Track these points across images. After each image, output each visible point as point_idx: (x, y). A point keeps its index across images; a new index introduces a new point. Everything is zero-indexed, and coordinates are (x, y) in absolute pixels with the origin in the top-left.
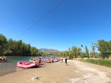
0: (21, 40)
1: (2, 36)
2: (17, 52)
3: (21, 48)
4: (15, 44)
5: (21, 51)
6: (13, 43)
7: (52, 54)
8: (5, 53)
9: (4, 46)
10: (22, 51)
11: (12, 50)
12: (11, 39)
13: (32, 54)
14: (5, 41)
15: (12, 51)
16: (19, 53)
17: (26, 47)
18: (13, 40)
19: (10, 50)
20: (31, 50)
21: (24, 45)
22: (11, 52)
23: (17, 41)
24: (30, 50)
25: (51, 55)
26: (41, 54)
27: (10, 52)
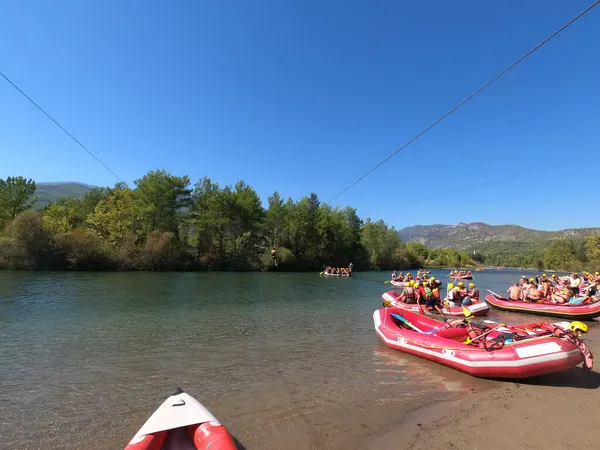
0: (314, 197)
1: (246, 189)
2: (309, 253)
3: (321, 232)
4: (293, 217)
5: (323, 246)
6: (285, 214)
7: (486, 254)
8: (266, 259)
9: (257, 229)
10: (328, 249)
11: (288, 245)
12: (276, 195)
13: (373, 258)
14: (257, 211)
15: (288, 251)
16: (318, 257)
17: (339, 226)
18: (285, 202)
19: (280, 246)
20: (365, 240)
21: (329, 219)
22: (288, 257)
23: (299, 201)
24: (359, 238)
25: (480, 259)
26: (420, 258)
27: (285, 253)
